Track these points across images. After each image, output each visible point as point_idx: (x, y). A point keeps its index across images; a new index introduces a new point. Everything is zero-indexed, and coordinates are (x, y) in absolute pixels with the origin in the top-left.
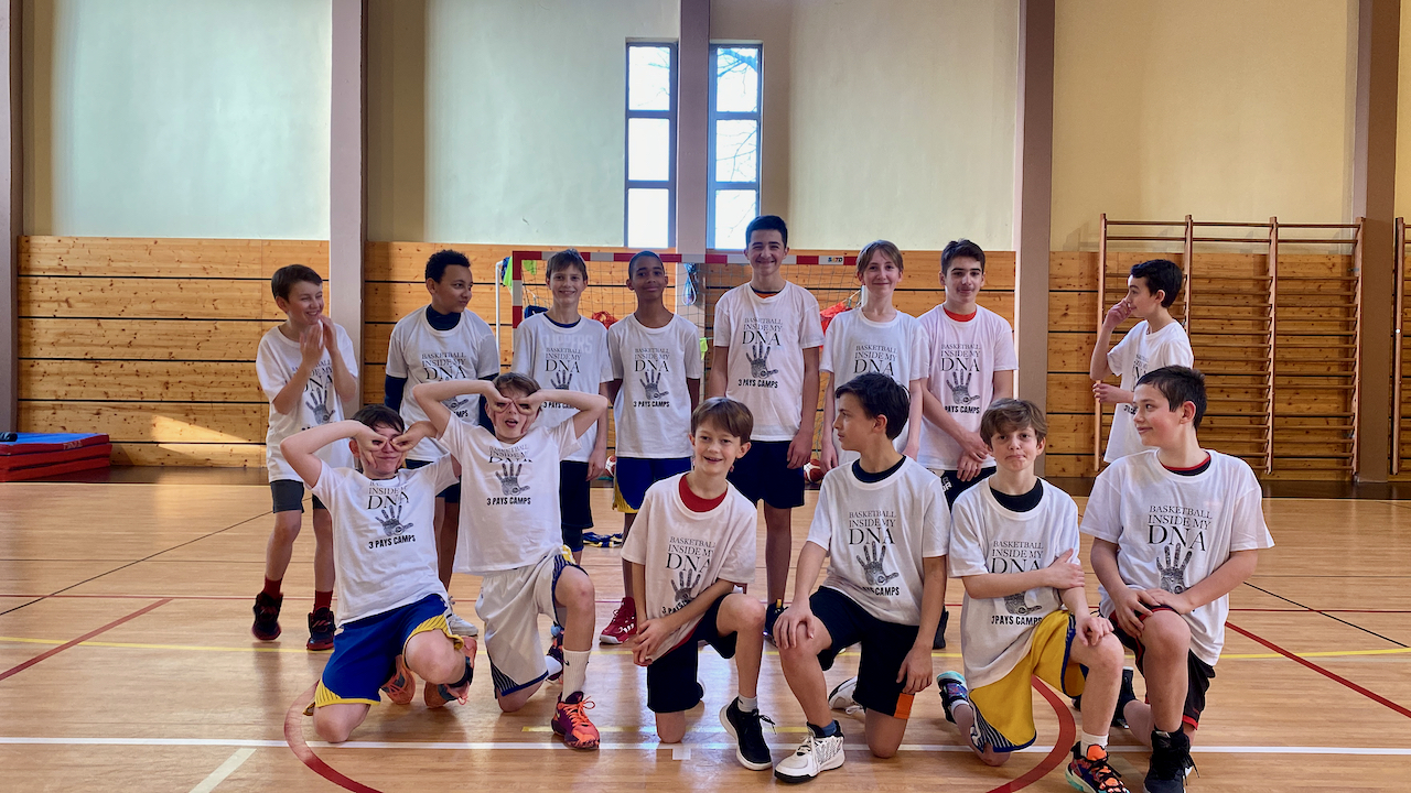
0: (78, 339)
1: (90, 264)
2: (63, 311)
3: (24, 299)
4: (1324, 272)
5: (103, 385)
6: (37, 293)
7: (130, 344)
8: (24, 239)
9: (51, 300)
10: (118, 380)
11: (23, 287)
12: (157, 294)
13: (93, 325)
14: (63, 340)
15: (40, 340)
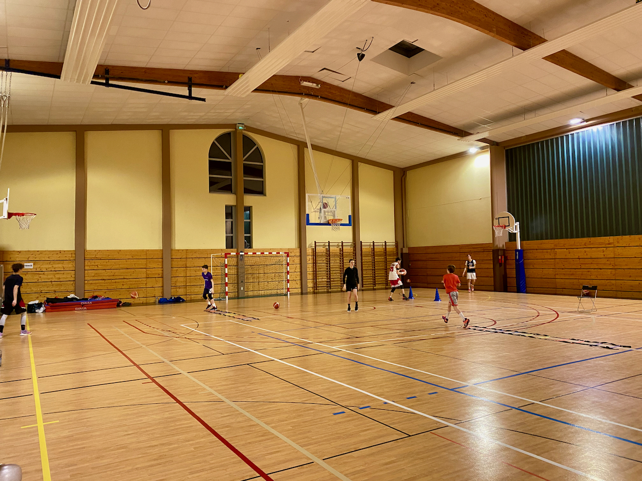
0: (100, 275)
2: (96, 268)
4: (350, 251)
6: (89, 264)
9: (93, 265)
10: (111, 284)
12: (120, 263)
13: (104, 271)
14: (96, 275)
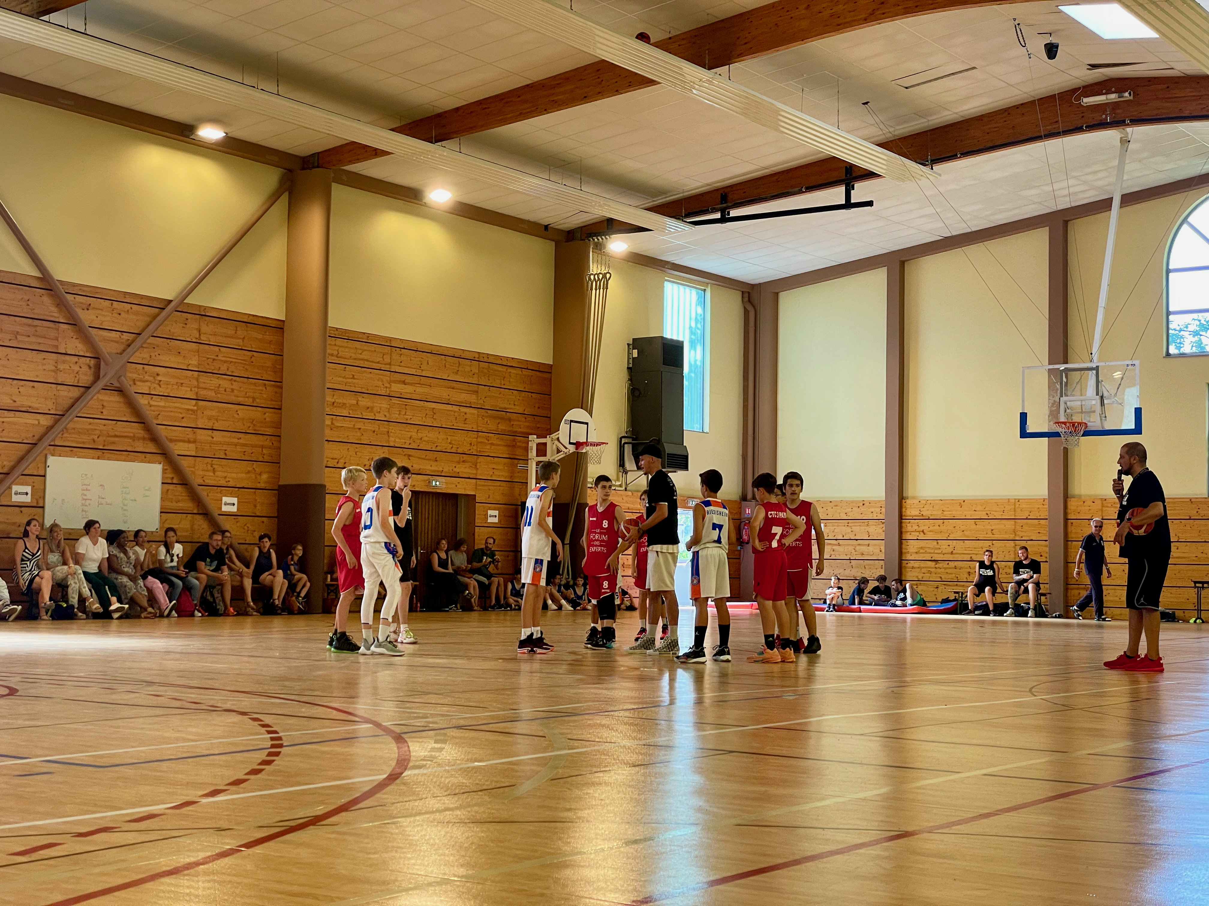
0: (928, 550)
1: (934, 513)
2: (921, 536)
3: (904, 530)
5: (939, 573)
6: (909, 528)
7: (952, 553)
8: (904, 501)
9: (916, 531)
10: (947, 571)
11: (904, 525)
12: (963, 528)
13: (935, 543)
14: (921, 551)
15: (910, 551)
